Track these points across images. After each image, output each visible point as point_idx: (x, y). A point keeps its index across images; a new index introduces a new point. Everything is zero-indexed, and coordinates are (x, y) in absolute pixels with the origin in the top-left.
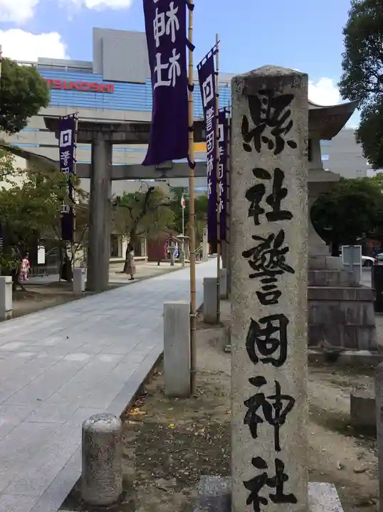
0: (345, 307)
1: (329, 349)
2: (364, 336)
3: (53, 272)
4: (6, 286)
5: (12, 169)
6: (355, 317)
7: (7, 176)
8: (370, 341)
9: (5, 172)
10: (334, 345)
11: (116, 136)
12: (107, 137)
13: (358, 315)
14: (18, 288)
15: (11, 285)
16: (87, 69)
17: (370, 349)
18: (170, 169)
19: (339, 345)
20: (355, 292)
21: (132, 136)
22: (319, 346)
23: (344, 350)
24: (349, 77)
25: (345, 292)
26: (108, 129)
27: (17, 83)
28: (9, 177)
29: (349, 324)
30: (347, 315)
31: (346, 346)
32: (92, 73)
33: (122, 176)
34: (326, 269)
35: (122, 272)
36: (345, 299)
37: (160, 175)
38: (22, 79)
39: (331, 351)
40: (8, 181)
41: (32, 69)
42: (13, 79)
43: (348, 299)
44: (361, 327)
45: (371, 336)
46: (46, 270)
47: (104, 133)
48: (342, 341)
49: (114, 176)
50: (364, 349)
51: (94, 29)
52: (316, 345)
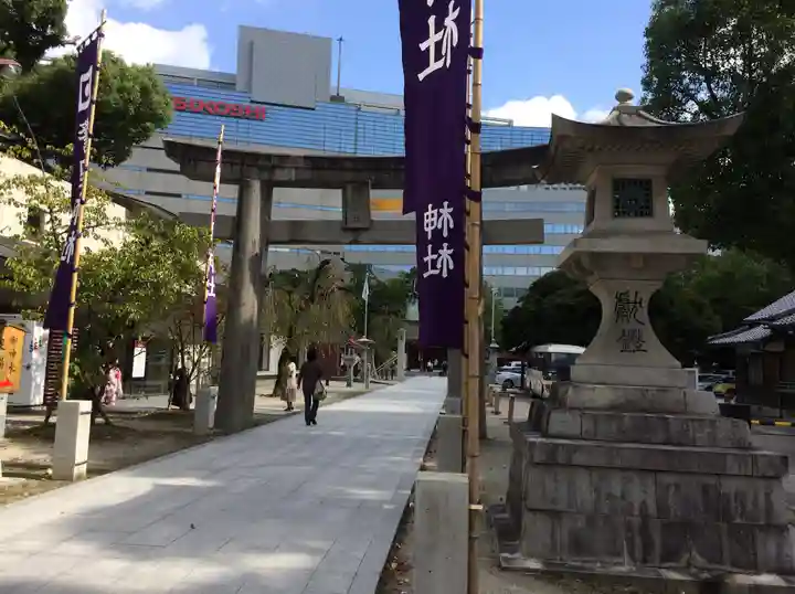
0: (730, 486)
1: (702, 569)
2: (768, 547)
3: (156, 391)
4: (80, 418)
5: (105, 217)
6: (749, 507)
7: (96, 229)
8: (779, 555)
9: (93, 223)
10: (710, 562)
11: (280, 175)
12: (266, 176)
13: (755, 504)
14: (99, 420)
15: (89, 416)
16: (227, 84)
17: (780, 572)
18: (366, 229)
19: (720, 562)
20: (750, 460)
21: (307, 175)
22: (683, 562)
23: (730, 572)
24: (651, 101)
25: (729, 458)
26: (267, 163)
27: (121, 90)
28: (98, 231)
29: (738, 521)
30: (733, 504)
31: (734, 564)
32: (234, 89)
33: (286, 239)
34: (684, 412)
35: (271, 396)
36: (728, 472)
37: (351, 239)
38: (129, 84)
39: (705, 575)
40: (97, 237)
41: (148, 71)
42: (116, 83)
43: (736, 472)
44: (761, 528)
45: (780, 547)
46: (145, 386)
47: (261, 169)
48: (726, 554)
49: (273, 238)
50: (769, 572)
51: (241, 27)
52: (677, 561)
